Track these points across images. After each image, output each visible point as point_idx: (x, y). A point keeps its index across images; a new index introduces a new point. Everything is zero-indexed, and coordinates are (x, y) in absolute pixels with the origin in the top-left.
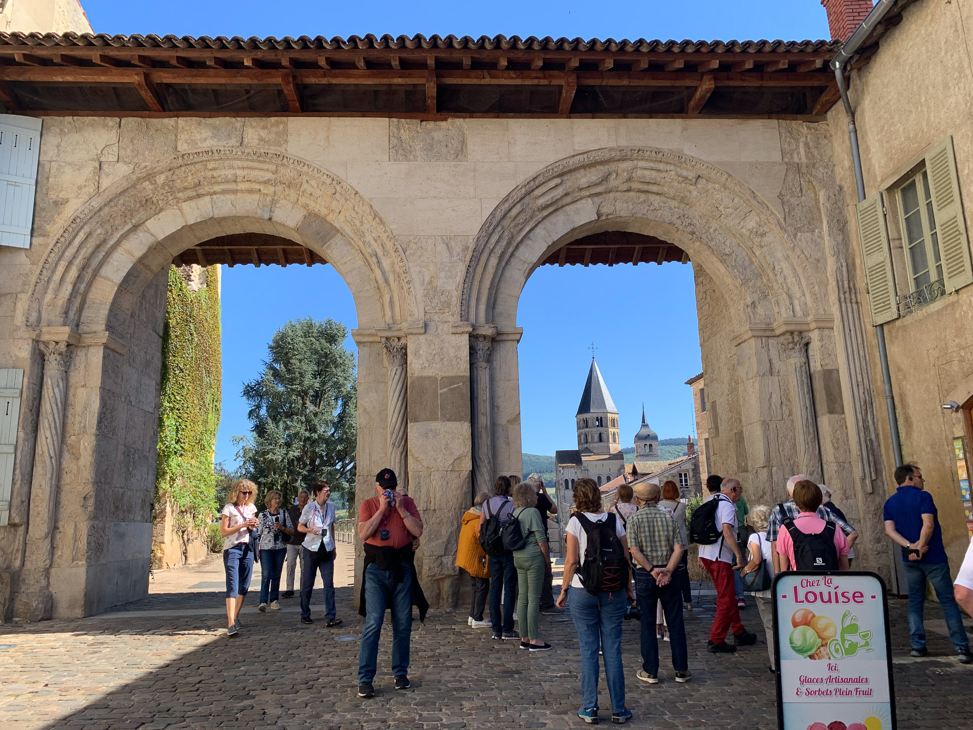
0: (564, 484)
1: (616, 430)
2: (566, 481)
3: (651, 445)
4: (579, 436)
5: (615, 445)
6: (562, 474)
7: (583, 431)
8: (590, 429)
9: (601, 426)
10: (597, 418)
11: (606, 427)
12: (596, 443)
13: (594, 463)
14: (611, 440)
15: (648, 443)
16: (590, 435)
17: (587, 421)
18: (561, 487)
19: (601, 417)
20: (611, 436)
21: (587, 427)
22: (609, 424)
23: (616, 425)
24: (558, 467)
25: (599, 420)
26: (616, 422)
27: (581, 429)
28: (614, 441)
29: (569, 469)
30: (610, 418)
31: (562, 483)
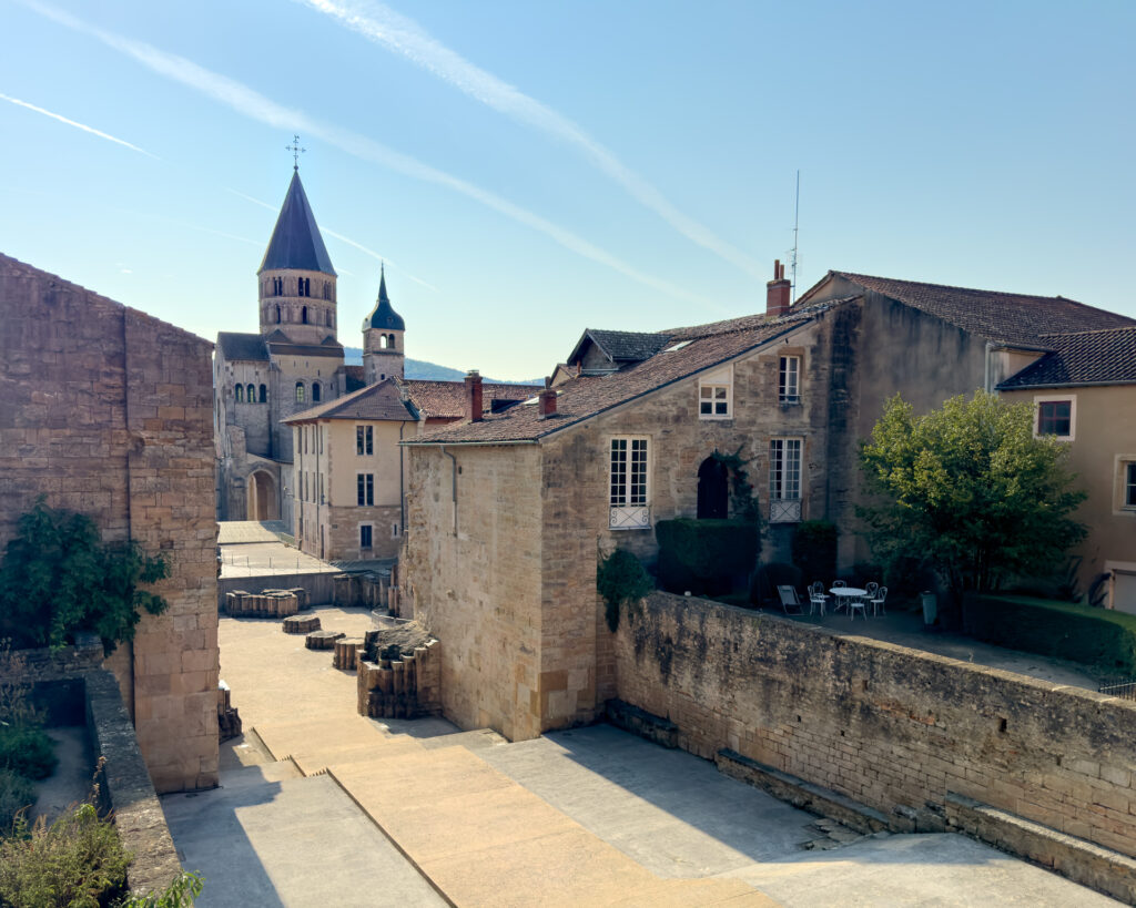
0: (233, 392)
1: (332, 305)
2: (239, 387)
3: (392, 336)
5: (329, 331)
6: (232, 374)
7: (273, 300)
8: (287, 298)
9: (308, 295)
10: (301, 279)
11: (316, 297)
12: (297, 323)
13: (292, 358)
14: (323, 322)
15: (388, 332)
16: (285, 310)
17: (280, 283)
18: (227, 396)
19: (308, 280)
20: (324, 314)
21: (280, 294)
22: (320, 293)
23: (332, 295)
24: (224, 360)
25: (304, 284)
26: (332, 291)
27: (268, 296)
28: (328, 325)
29: (245, 367)
30: (324, 282)
31: (230, 390)
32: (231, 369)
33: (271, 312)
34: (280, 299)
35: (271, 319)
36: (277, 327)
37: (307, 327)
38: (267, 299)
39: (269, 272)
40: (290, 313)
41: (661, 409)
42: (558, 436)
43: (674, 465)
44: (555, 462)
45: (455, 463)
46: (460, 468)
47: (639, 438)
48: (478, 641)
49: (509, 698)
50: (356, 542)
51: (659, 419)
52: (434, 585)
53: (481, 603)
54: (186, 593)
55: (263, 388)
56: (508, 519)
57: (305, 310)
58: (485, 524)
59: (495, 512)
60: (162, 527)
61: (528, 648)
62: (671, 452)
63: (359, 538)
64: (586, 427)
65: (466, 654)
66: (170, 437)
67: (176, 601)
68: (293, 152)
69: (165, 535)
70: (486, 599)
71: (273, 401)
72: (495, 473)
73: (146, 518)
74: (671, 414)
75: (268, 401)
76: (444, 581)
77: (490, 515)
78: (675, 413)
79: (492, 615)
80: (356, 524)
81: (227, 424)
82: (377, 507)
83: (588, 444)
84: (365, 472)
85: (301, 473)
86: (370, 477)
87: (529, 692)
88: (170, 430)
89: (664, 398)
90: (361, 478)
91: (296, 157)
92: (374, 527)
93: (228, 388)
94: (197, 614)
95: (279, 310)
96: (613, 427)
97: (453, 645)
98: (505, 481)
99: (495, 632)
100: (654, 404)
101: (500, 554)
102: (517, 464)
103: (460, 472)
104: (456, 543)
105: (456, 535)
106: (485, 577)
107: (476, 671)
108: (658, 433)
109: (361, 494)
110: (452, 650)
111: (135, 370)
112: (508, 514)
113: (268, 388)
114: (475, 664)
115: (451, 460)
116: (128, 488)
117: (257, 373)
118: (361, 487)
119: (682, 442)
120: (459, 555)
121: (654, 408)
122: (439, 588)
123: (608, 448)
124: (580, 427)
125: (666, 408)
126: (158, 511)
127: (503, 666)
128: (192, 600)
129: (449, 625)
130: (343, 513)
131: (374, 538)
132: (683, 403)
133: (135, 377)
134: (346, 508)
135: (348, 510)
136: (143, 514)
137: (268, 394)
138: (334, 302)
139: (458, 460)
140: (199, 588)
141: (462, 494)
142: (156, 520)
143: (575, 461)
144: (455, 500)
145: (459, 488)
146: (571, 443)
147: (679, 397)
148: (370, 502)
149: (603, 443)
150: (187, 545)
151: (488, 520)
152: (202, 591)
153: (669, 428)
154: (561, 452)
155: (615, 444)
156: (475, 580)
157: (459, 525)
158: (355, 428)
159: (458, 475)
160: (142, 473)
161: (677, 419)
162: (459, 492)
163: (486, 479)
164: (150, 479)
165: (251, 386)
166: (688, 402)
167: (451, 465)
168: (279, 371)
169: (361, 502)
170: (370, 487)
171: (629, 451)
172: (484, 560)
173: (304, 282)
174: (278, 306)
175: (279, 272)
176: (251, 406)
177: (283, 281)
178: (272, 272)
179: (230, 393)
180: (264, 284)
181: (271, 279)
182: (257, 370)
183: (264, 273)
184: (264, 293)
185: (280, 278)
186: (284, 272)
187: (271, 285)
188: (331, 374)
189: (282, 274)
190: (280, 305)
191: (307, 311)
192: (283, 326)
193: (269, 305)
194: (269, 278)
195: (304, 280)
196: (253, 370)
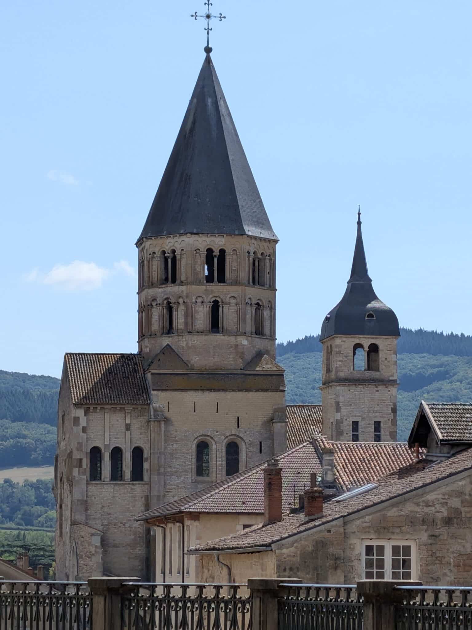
0: (86, 463)
1: (266, 296)
2: (95, 453)
3: (374, 349)
4: (144, 310)
5: (259, 343)
6: (84, 430)
7: (160, 292)
8: (184, 288)
9: (222, 279)
10: (210, 251)
11: (236, 283)
12: (200, 333)
13: (190, 397)
14: (249, 326)
15: (366, 342)
16: (182, 308)
17: (174, 259)
18: (75, 472)
19: (222, 252)
20: (250, 312)
21: (174, 281)
22: (244, 274)
23: (267, 277)
24: (72, 406)
25: (216, 260)
26: (268, 270)
27: (152, 285)
28: (259, 331)
29: (107, 416)
30: (252, 254)
31: (81, 460)
32: (83, 422)
33: (156, 313)
34: (172, 290)
35: (156, 326)
36: (166, 341)
37: (218, 338)
38: (152, 292)
39: (153, 241)
40: (189, 315)
41: (426, 510)
42: (296, 541)
43: (445, 574)
44: (291, 569)
45: (230, 574)
47: (401, 543)
51: (424, 522)
55: (138, 453)
57: (215, 307)
62: (440, 560)
64: (329, 531)
68: (203, 22)
71: (155, 478)
74: (439, 515)
75: (146, 477)
78: (445, 514)
81: (74, 523)
83: (331, 550)
89: (430, 497)
91: (208, 30)
93: (77, 455)
95: (170, 309)
96: (365, 530)
100: (418, 504)
108: (424, 537)
113: (145, 456)
117: (128, 427)
119: (456, 547)
121: (418, 509)
123: (360, 554)
124: (321, 531)
125: (433, 508)
132: (455, 503)
137: (146, 465)
138: (272, 288)
139: (232, 571)
143: (316, 569)
146: (310, 549)
147: (450, 496)
149: (353, 549)
153: (437, 532)
154: (299, 559)
155: (369, 550)
161: (448, 521)
165: (117, 453)
166: (462, 502)
167: (227, 577)
168: (167, 421)
171: (388, 557)
173: (215, 256)
174: (169, 303)
175: (172, 241)
176: (117, 488)
177: (178, 257)
178: (159, 241)
179: (80, 465)
180: (146, 263)
181: (158, 254)
182: (128, 421)
183: (147, 244)
184: (146, 279)
185: (174, 251)
186: (180, 240)
187: (157, 266)
188: (260, 423)
189: (176, 245)
190: (172, 300)
191: (221, 309)
192: (175, 339)
193: (154, 300)
194: (154, 253)
195: (217, 253)
196: (121, 421)
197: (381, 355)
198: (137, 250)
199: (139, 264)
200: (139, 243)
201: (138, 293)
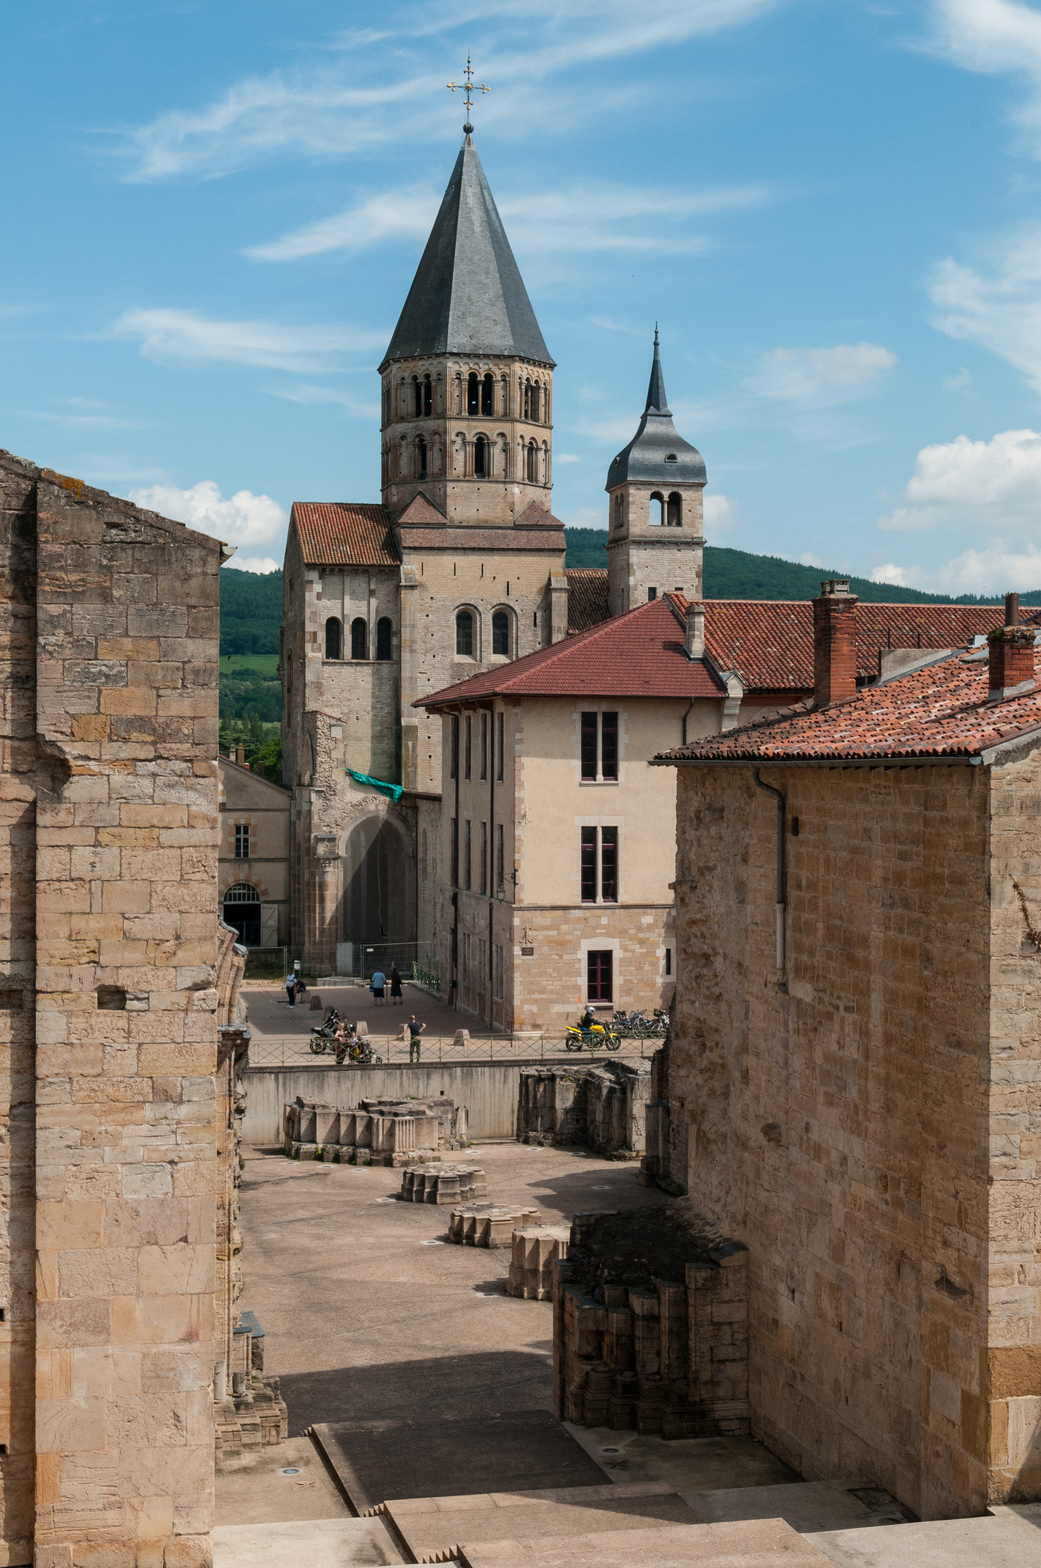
0: (322, 636)
1: (540, 434)
2: (333, 626)
3: (675, 501)
4: (389, 451)
5: (532, 492)
6: (319, 597)
7: (411, 428)
8: (441, 422)
9: (488, 412)
10: (473, 376)
11: (507, 417)
12: (462, 478)
13: (450, 561)
14: (520, 471)
15: (666, 490)
16: (438, 446)
17: (428, 386)
18: (309, 647)
19: (489, 377)
20: (522, 454)
21: (428, 413)
22: (517, 407)
23: (542, 410)
24: (303, 568)
25: (480, 388)
26: (542, 401)
27: (402, 419)
28: (532, 477)
29: (347, 580)
30: (524, 381)
31: (315, 634)
32: (318, 586)
33: (406, 454)
34: (426, 424)
35: (405, 469)
36: (418, 488)
37: (483, 486)
38: (400, 428)
39: (401, 364)
40: (448, 456)
45: (783, 808)
46: (796, 821)
48: (838, 1252)
49: (908, 1407)
50: (576, 988)
52: (736, 1106)
53: (844, 1160)
54: (148, 1112)
55: (384, 625)
56: (909, 952)
57: (481, 446)
58: (851, 959)
59: (877, 934)
60: (103, 960)
61: (957, 1280)
63: (583, 981)
65: (809, 1286)
66: (123, 755)
67: (130, 1130)
69: (109, 980)
70: (857, 1149)
71: (406, 656)
72: (877, 832)
73: (70, 938)
76: (757, 1098)
77: (865, 941)
79: (869, 1193)
80: (576, 947)
82: (624, 907)
84: (599, 822)
85: (456, 822)
86: (611, 834)
87: (958, 1394)
88: (126, 740)
90: (588, 834)
91: (468, 105)
92: (617, 956)
93: (310, 628)
94: (172, 1162)
95: (423, 449)
97: (777, 1261)
98: (903, 856)
99: (877, 1235)
101: (889, 1040)
102: (931, 814)
103: (796, 832)
104: (785, 1007)
105: (783, 986)
106: (853, 1093)
107: (834, 1331)
109: (588, 875)
110: (775, 1271)
111: (54, 609)
112: (908, 938)
113: (394, 629)
114: (830, 1313)
115: (775, 802)
116: (33, 872)
117: (372, 594)
118: (588, 858)
120: (793, 1040)
122: (745, 1117)
126: (94, 924)
127: (897, 1324)
128: (163, 1129)
129: (767, 1210)
130: (546, 919)
131: (617, 980)
133: (54, 622)
134: (553, 908)
135: (560, 913)
136: (64, 931)
137: (395, 641)
138: (547, 424)
139: (791, 801)
140: (181, 1102)
141: (799, 887)
142: (93, 945)
144: (783, 900)
145: (792, 869)
148: (611, 892)
150: (153, 1002)
151: (860, 953)
152: (183, 1111)
156: (830, 1101)
157: (790, 965)
158: (577, 717)
159: (789, 836)
160: (66, 837)
162: (791, 883)
163: (855, 850)
164: (79, 851)
165: (359, 625)
167: (775, 813)
168: (421, 586)
169: (588, 893)
170: (611, 857)
172: (852, 1052)
173: (480, 382)
174: (422, 440)
175: (426, 363)
176: (359, 668)
177: (433, 384)
178: (411, 364)
179: (315, 640)
180: (393, 391)
181: (409, 380)
182: (373, 587)
183: (394, 367)
184: (393, 412)
185: (427, 376)
186: (435, 362)
187: (408, 393)
188: (535, 590)
189: (431, 368)
190: (427, 437)
191: (486, 448)
192: (431, 485)
193: (403, 437)
194: (403, 379)
195: (481, 378)
196: (364, 586)
197: (685, 507)
198: (380, 377)
199: (383, 394)
200: (382, 370)
201: (381, 431)
